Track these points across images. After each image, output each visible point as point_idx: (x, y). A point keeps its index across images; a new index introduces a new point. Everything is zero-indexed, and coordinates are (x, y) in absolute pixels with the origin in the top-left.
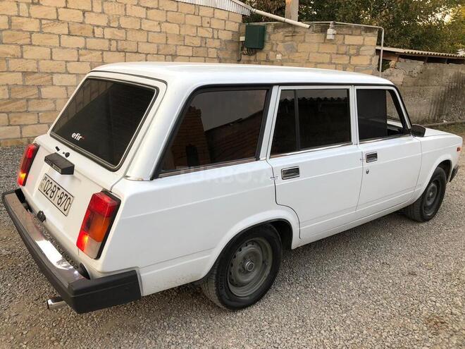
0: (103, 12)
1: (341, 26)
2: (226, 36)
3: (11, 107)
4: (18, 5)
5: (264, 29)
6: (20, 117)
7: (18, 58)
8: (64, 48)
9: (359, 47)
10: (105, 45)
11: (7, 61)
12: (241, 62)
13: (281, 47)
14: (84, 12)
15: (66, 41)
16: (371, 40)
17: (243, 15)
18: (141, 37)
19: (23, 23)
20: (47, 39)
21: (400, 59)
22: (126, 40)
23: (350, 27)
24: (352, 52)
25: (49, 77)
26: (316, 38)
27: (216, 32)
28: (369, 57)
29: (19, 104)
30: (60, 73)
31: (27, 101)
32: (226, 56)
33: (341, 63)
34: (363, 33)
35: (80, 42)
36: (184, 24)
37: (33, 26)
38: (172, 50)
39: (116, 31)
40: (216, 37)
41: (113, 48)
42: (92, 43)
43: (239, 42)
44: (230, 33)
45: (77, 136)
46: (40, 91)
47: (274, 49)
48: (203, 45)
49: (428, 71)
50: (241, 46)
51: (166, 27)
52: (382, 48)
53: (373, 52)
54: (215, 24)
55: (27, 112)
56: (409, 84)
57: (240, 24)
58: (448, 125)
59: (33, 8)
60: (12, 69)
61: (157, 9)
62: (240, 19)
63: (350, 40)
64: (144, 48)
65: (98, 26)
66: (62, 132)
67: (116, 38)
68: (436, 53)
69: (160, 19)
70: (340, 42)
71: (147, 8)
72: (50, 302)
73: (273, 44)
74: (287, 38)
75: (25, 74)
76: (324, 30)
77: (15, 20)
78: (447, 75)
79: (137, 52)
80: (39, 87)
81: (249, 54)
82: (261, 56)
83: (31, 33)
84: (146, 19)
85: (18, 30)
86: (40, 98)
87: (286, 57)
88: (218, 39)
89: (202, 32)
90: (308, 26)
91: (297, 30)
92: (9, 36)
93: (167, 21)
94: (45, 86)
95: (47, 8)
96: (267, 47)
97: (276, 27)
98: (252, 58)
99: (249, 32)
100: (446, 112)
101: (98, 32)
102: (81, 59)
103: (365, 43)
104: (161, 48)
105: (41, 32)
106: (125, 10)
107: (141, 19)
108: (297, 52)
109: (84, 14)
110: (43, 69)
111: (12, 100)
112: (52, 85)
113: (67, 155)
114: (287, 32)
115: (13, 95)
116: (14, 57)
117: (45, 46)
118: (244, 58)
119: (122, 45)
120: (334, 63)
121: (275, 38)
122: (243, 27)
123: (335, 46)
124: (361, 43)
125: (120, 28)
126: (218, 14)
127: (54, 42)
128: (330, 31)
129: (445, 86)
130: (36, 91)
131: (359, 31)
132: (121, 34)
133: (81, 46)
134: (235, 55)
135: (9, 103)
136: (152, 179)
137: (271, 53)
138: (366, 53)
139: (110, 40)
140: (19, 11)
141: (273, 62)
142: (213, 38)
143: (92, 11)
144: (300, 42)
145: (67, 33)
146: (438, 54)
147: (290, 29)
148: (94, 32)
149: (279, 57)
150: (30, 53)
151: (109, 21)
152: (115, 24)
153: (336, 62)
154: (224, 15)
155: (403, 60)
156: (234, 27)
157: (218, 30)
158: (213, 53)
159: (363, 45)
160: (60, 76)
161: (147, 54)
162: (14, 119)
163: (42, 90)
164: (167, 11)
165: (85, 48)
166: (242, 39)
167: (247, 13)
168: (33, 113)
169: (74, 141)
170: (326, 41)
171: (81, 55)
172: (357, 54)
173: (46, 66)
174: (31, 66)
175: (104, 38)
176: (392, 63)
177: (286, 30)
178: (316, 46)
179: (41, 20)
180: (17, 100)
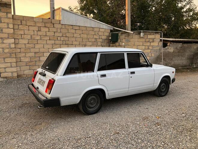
0: (61, 32)
1: (146, 32)
2: (104, 37)
3: (31, 64)
4: (34, 32)
5: (118, 34)
6: (33, 67)
7: (33, 48)
8: (48, 44)
9: (153, 39)
10: (61, 42)
11: (30, 49)
12: (110, 46)
13: (124, 40)
14: (54, 32)
15: (49, 42)
16: (158, 36)
17: (110, 30)
18: (74, 39)
19: (35, 37)
20: (42, 41)
21: (171, 43)
22: (68, 40)
23: (149, 32)
24: (151, 41)
25: (43, 54)
26: (137, 36)
27: (100, 36)
28: (158, 43)
29: (33, 63)
30: (46, 52)
31: (36, 62)
32: (105, 44)
33: (147, 45)
34: (154, 34)
35: (53, 42)
36: (89, 34)
37: (38, 38)
38: (84, 43)
39: (65, 38)
40: (100, 38)
41: (64, 43)
42: (57, 42)
43: (109, 39)
44: (106, 36)
45: (47, 67)
46: (40, 58)
47: (122, 41)
48: (96, 41)
49: (184, 46)
50: (110, 41)
51: (82, 35)
52: (162, 39)
53: (159, 40)
54: (100, 34)
55: (35, 65)
56: (176, 52)
57: (109, 33)
58: (196, 67)
59: (38, 32)
60: (31, 52)
61: (79, 30)
62: (109, 31)
63: (150, 37)
64: (75, 43)
65: (59, 37)
66: (44, 67)
67: (65, 40)
68: (191, 40)
69: (80, 33)
70: (146, 38)
71: (76, 30)
72: (39, 107)
73: (121, 40)
74: (126, 37)
75: (35, 53)
76: (139, 33)
77: (33, 36)
78: (194, 48)
79: (72, 45)
80: (39, 57)
81: (113, 43)
82: (117, 44)
83: (38, 40)
84: (75, 33)
85: (34, 39)
86: (40, 61)
87: (126, 44)
88: (101, 38)
89: (95, 37)
90: (133, 33)
91: (130, 34)
92: (31, 41)
93: (82, 34)
94: (41, 57)
95: (43, 32)
96: (119, 41)
97: (122, 34)
98: (114, 45)
99: (113, 36)
100: (195, 63)
101: (59, 38)
102: (53, 47)
103: (156, 38)
104: (80, 43)
105: (41, 39)
106: (68, 31)
107: (73, 33)
108: (130, 42)
109: (54, 33)
110: (41, 51)
111: (31, 61)
112: (44, 56)
113: (45, 72)
114: (126, 35)
115: (31, 60)
116: (32, 48)
117: (42, 44)
118: (111, 45)
119: (67, 42)
120: (144, 45)
121: (122, 37)
122: (110, 34)
123: (144, 39)
124: (154, 37)
125: (66, 37)
126: (101, 30)
127: (45, 42)
128: (142, 34)
129: (193, 52)
130: (38, 58)
131: (153, 33)
132: (67, 39)
133: (53, 43)
134: (108, 44)
135: (30, 62)
136: (63, 75)
137: (121, 43)
138: (156, 41)
139: (63, 41)
140: (34, 33)
141: (121, 46)
142: (99, 38)
143: (57, 32)
144: (131, 38)
145: (49, 39)
146: (192, 40)
147: (127, 34)
148: (57, 39)
149: (123, 44)
150: (37, 46)
151: (63, 35)
152: (65, 36)
153: (145, 45)
154: (103, 30)
155: (172, 43)
156: (107, 34)
157: (101, 36)
158: (99, 44)
159: (155, 38)
160: (46, 53)
161: (76, 45)
162: (32, 68)
163: (41, 58)
164: (82, 30)
165: (55, 44)
166: (110, 38)
167: (112, 29)
168: (37, 65)
169: (46, 69)
170: (140, 37)
171: (53, 46)
172: (153, 42)
173: (42, 50)
174: (37, 50)
175: (61, 40)
176: (168, 44)
177: (126, 34)
178: (137, 39)
179: (41, 36)
180: (32, 61)
